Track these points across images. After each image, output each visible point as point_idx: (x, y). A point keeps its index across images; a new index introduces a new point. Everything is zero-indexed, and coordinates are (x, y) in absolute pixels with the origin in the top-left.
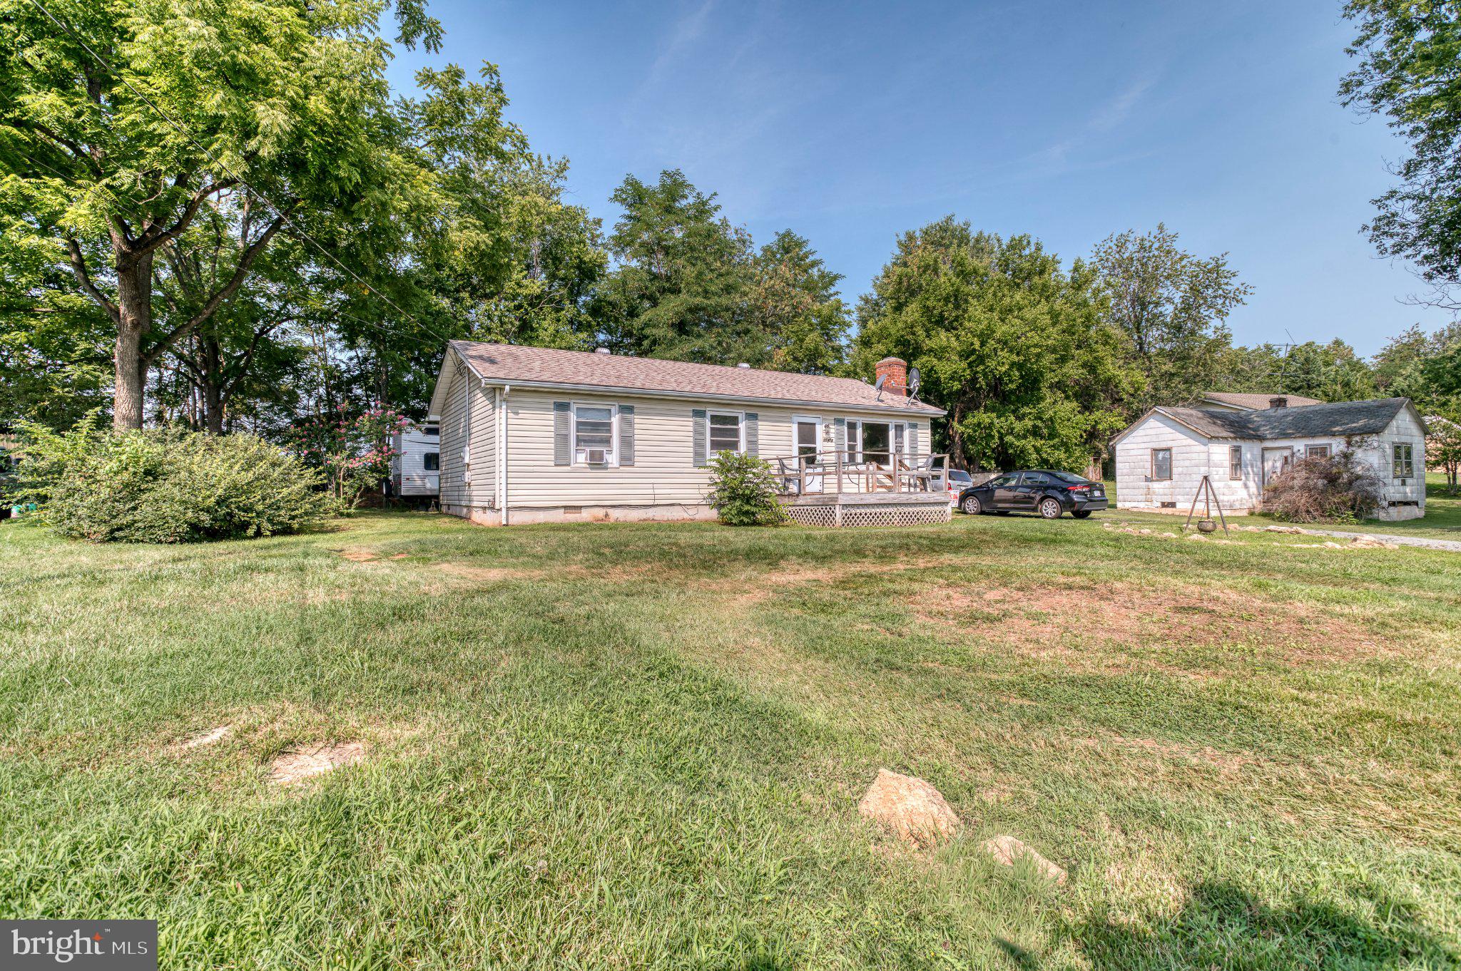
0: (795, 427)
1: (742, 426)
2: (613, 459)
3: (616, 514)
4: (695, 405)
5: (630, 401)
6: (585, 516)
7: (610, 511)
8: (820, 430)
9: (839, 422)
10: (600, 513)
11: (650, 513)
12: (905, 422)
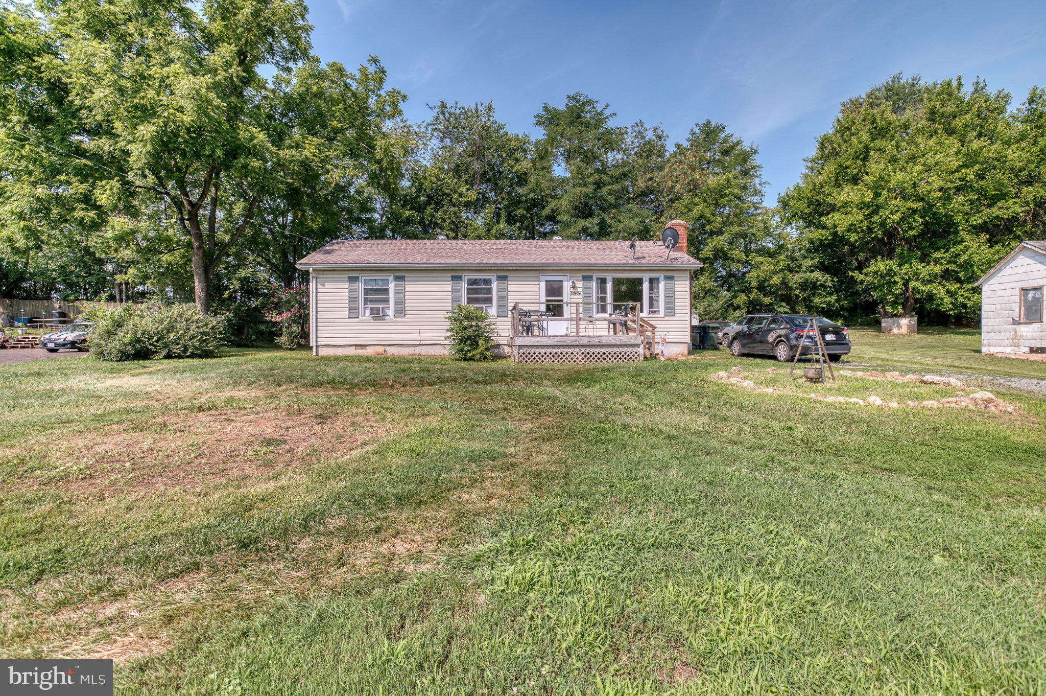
0: (543, 284)
1: (494, 286)
2: (390, 312)
3: (391, 351)
4: (454, 273)
5: (402, 273)
6: (370, 351)
7: (388, 348)
8: (567, 286)
9: (587, 278)
10: (380, 349)
11: (418, 350)
12: (661, 276)
